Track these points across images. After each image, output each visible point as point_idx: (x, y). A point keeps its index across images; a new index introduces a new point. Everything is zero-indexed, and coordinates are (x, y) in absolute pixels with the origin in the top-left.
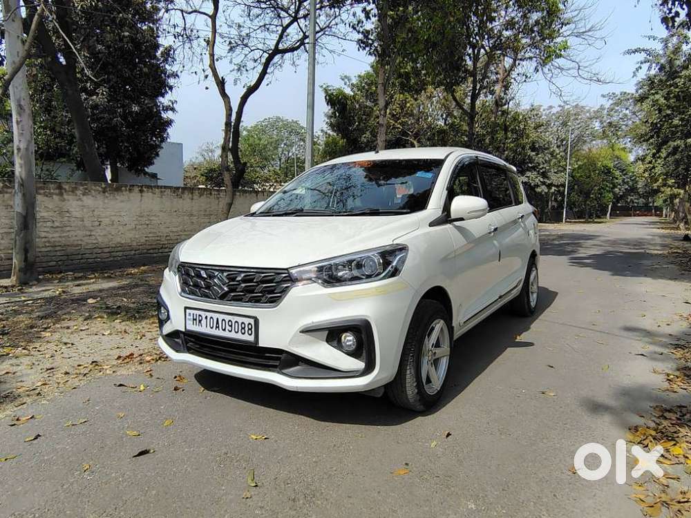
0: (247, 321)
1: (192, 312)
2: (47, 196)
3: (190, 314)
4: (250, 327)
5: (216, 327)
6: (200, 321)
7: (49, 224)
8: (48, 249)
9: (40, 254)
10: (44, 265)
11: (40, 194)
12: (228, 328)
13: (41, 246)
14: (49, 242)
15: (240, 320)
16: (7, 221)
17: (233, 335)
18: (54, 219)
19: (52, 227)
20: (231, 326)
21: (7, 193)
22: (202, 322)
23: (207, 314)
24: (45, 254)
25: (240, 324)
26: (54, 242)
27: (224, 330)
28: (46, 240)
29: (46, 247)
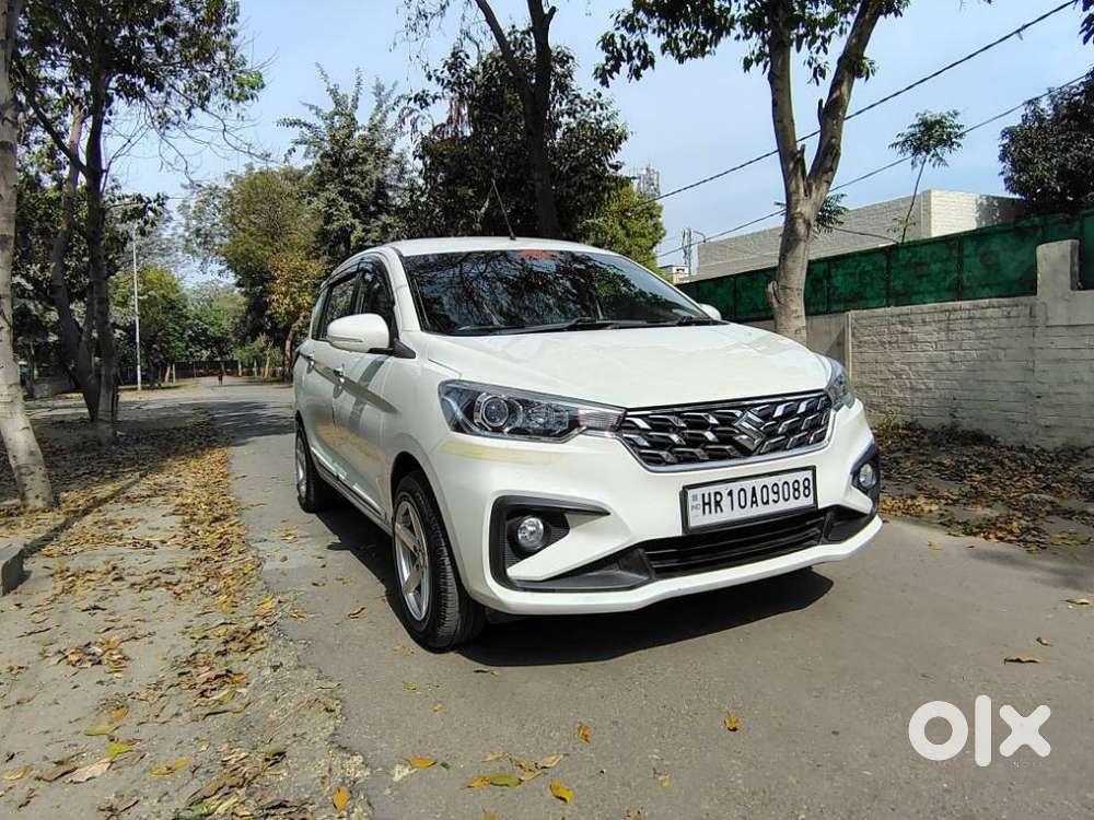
0: (800, 476)
1: (699, 491)
3: (695, 498)
4: (806, 484)
5: (752, 502)
6: (718, 504)
12: (773, 497)
15: (790, 478)
17: (782, 506)
20: (777, 493)
22: (722, 503)
23: (731, 486)
25: (791, 485)
27: (767, 503)
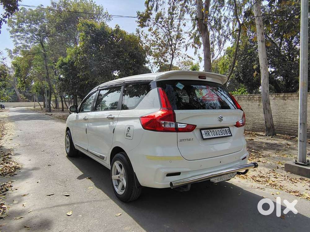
2: (292, 100)
7: (292, 113)
8: (291, 124)
9: (287, 126)
10: (288, 131)
11: (289, 99)
13: (288, 122)
14: (291, 121)
16: (276, 111)
18: (295, 111)
19: (294, 114)
21: (276, 99)
24: (289, 126)
26: (294, 121)
28: (291, 120)
29: (290, 123)
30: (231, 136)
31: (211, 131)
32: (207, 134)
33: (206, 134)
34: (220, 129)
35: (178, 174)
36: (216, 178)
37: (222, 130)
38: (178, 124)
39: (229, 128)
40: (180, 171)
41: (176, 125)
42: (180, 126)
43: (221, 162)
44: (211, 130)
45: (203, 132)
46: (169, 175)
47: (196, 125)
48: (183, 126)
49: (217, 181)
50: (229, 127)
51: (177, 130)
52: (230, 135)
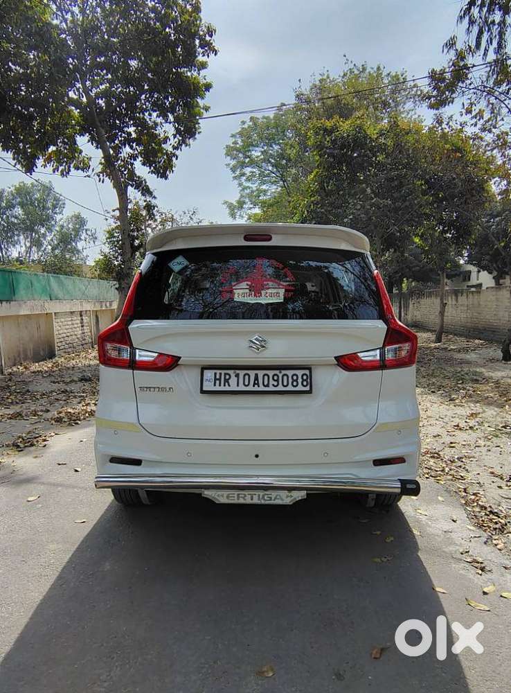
30: (310, 392)
31: (237, 376)
32: (220, 380)
33: (216, 379)
34: (277, 372)
35: (137, 462)
36: (226, 493)
37: (280, 376)
38: (137, 351)
39: (311, 372)
40: (140, 458)
41: (133, 354)
42: (140, 356)
43: (257, 456)
44: (238, 372)
45: (209, 374)
46: (115, 460)
47: (180, 358)
48: (147, 356)
49: (223, 500)
50: (310, 369)
51: (133, 365)
52: (308, 388)
